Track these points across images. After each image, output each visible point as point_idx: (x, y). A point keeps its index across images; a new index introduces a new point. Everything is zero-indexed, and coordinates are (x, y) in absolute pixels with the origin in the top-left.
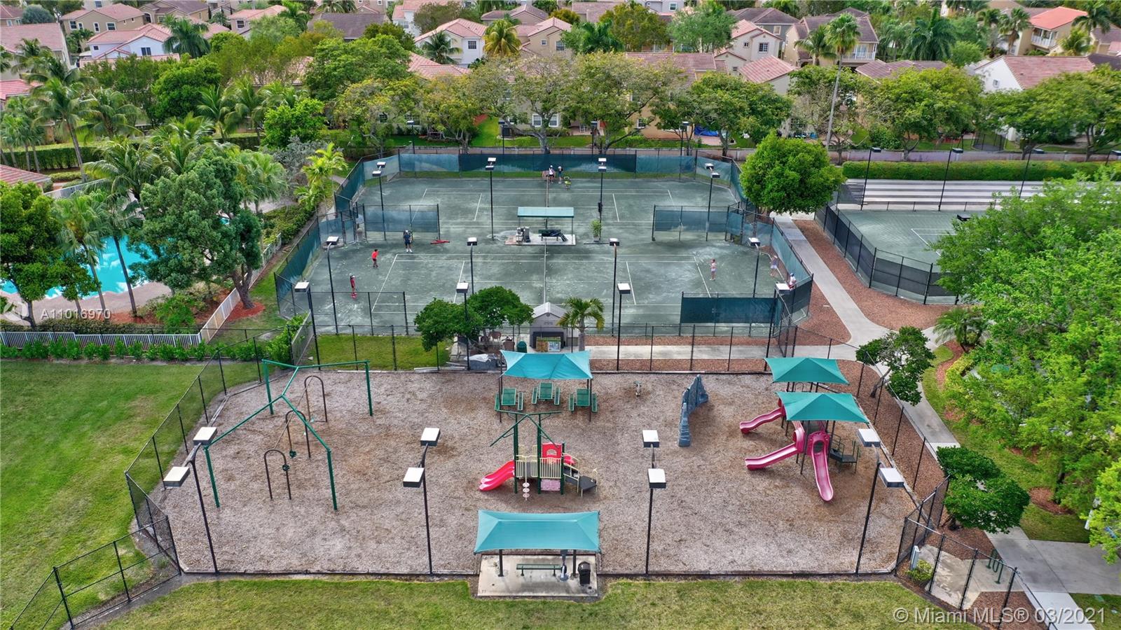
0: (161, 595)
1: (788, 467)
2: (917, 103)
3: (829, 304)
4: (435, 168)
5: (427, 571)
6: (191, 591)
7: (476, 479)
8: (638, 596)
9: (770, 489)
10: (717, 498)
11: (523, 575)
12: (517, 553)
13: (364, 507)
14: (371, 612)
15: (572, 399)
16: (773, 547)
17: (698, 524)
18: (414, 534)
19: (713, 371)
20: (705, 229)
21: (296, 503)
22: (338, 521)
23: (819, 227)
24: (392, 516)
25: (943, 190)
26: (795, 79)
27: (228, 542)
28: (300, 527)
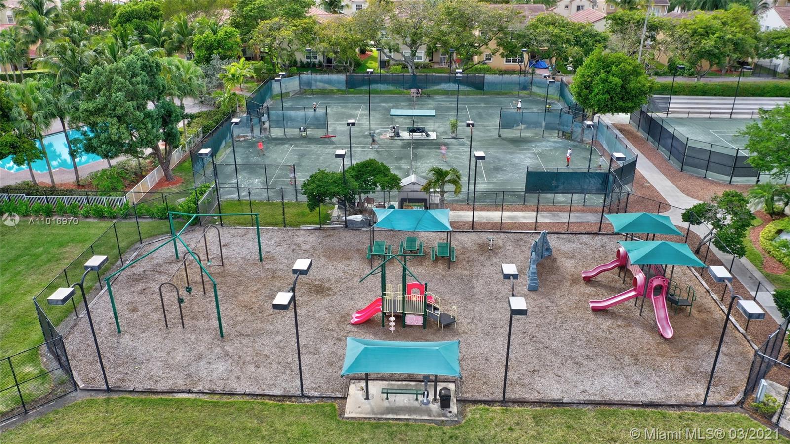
0: (55, 409)
1: (628, 310)
2: (711, 36)
3: (649, 183)
4: (328, 87)
5: (299, 393)
6: (83, 405)
7: (348, 315)
8: (496, 421)
9: (613, 328)
10: (565, 335)
11: (387, 398)
12: (382, 379)
13: (248, 336)
14: (245, 429)
15: (433, 251)
16: (621, 379)
17: (549, 356)
18: (289, 360)
19: (554, 231)
20: (541, 127)
21: (188, 331)
22: (223, 348)
23: (634, 129)
24: (272, 344)
25: (734, 104)
26: (610, 21)
27: (123, 363)
28: (189, 352)
